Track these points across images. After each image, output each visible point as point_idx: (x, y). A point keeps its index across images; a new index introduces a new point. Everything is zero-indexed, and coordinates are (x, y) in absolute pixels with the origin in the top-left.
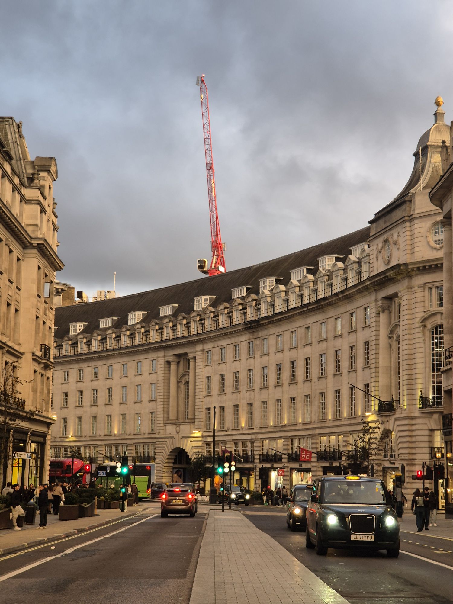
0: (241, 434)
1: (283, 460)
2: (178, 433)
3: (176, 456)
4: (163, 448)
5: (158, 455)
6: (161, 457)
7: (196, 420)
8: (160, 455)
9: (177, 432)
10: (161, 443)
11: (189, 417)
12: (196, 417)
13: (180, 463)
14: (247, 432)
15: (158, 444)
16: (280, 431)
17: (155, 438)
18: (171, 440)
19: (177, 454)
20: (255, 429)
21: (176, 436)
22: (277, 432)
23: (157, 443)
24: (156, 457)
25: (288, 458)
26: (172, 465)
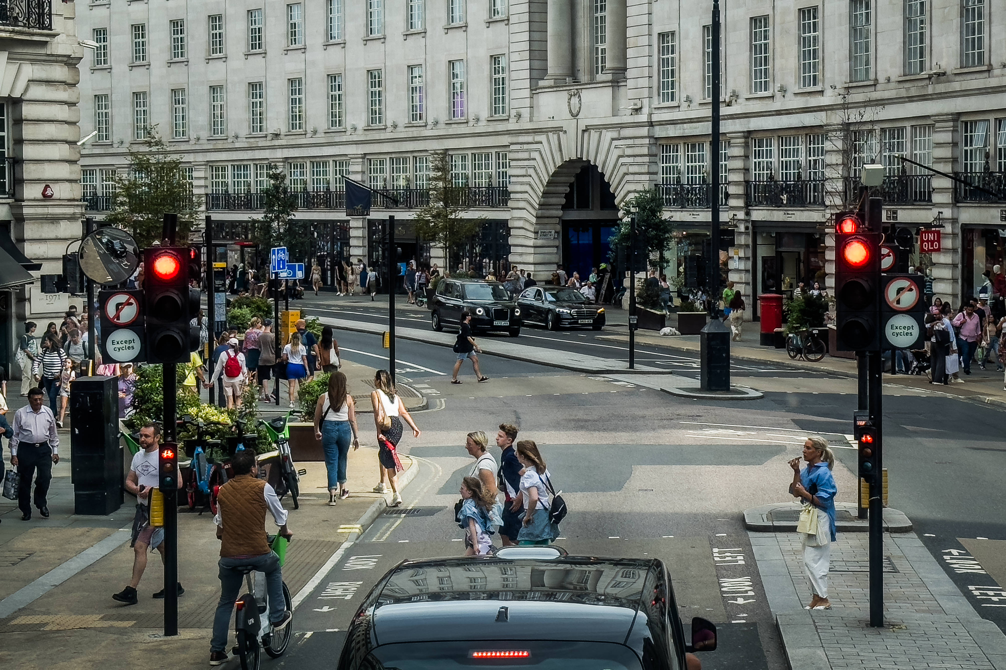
0: (779, 113)
1: (936, 198)
2: (575, 116)
3: (571, 186)
4: (532, 163)
5: (516, 183)
6: (527, 188)
7: (629, 74)
8: (522, 184)
9: (571, 111)
10: (525, 147)
11: (608, 65)
12: (630, 63)
13: (584, 205)
14: (799, 102)
15: (517, 151)
16: (924, 98)
17: (508, 133)
18: (553, 138)
19: (572, 179)
20: (829, 92)
21: (570, 126)
22: (911, 99)
23: (512, 147)
24: (510, 188)
25: (955, 191)
26: (560, 213)
